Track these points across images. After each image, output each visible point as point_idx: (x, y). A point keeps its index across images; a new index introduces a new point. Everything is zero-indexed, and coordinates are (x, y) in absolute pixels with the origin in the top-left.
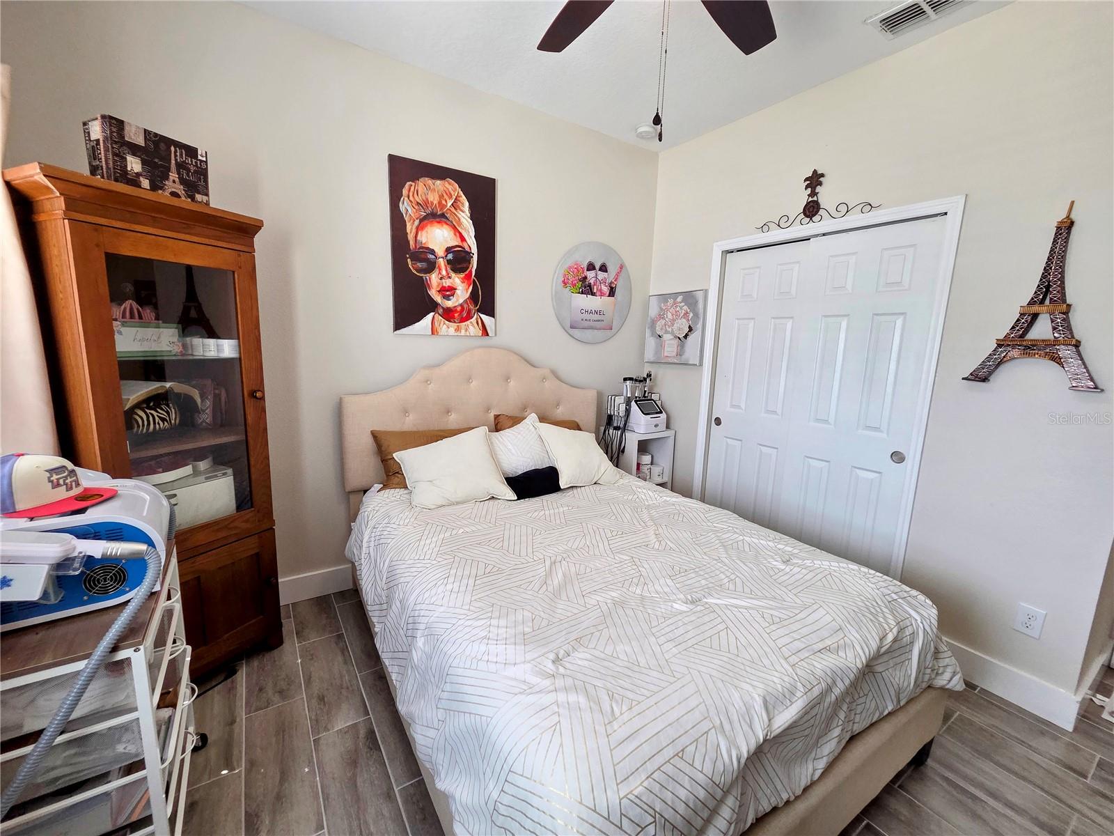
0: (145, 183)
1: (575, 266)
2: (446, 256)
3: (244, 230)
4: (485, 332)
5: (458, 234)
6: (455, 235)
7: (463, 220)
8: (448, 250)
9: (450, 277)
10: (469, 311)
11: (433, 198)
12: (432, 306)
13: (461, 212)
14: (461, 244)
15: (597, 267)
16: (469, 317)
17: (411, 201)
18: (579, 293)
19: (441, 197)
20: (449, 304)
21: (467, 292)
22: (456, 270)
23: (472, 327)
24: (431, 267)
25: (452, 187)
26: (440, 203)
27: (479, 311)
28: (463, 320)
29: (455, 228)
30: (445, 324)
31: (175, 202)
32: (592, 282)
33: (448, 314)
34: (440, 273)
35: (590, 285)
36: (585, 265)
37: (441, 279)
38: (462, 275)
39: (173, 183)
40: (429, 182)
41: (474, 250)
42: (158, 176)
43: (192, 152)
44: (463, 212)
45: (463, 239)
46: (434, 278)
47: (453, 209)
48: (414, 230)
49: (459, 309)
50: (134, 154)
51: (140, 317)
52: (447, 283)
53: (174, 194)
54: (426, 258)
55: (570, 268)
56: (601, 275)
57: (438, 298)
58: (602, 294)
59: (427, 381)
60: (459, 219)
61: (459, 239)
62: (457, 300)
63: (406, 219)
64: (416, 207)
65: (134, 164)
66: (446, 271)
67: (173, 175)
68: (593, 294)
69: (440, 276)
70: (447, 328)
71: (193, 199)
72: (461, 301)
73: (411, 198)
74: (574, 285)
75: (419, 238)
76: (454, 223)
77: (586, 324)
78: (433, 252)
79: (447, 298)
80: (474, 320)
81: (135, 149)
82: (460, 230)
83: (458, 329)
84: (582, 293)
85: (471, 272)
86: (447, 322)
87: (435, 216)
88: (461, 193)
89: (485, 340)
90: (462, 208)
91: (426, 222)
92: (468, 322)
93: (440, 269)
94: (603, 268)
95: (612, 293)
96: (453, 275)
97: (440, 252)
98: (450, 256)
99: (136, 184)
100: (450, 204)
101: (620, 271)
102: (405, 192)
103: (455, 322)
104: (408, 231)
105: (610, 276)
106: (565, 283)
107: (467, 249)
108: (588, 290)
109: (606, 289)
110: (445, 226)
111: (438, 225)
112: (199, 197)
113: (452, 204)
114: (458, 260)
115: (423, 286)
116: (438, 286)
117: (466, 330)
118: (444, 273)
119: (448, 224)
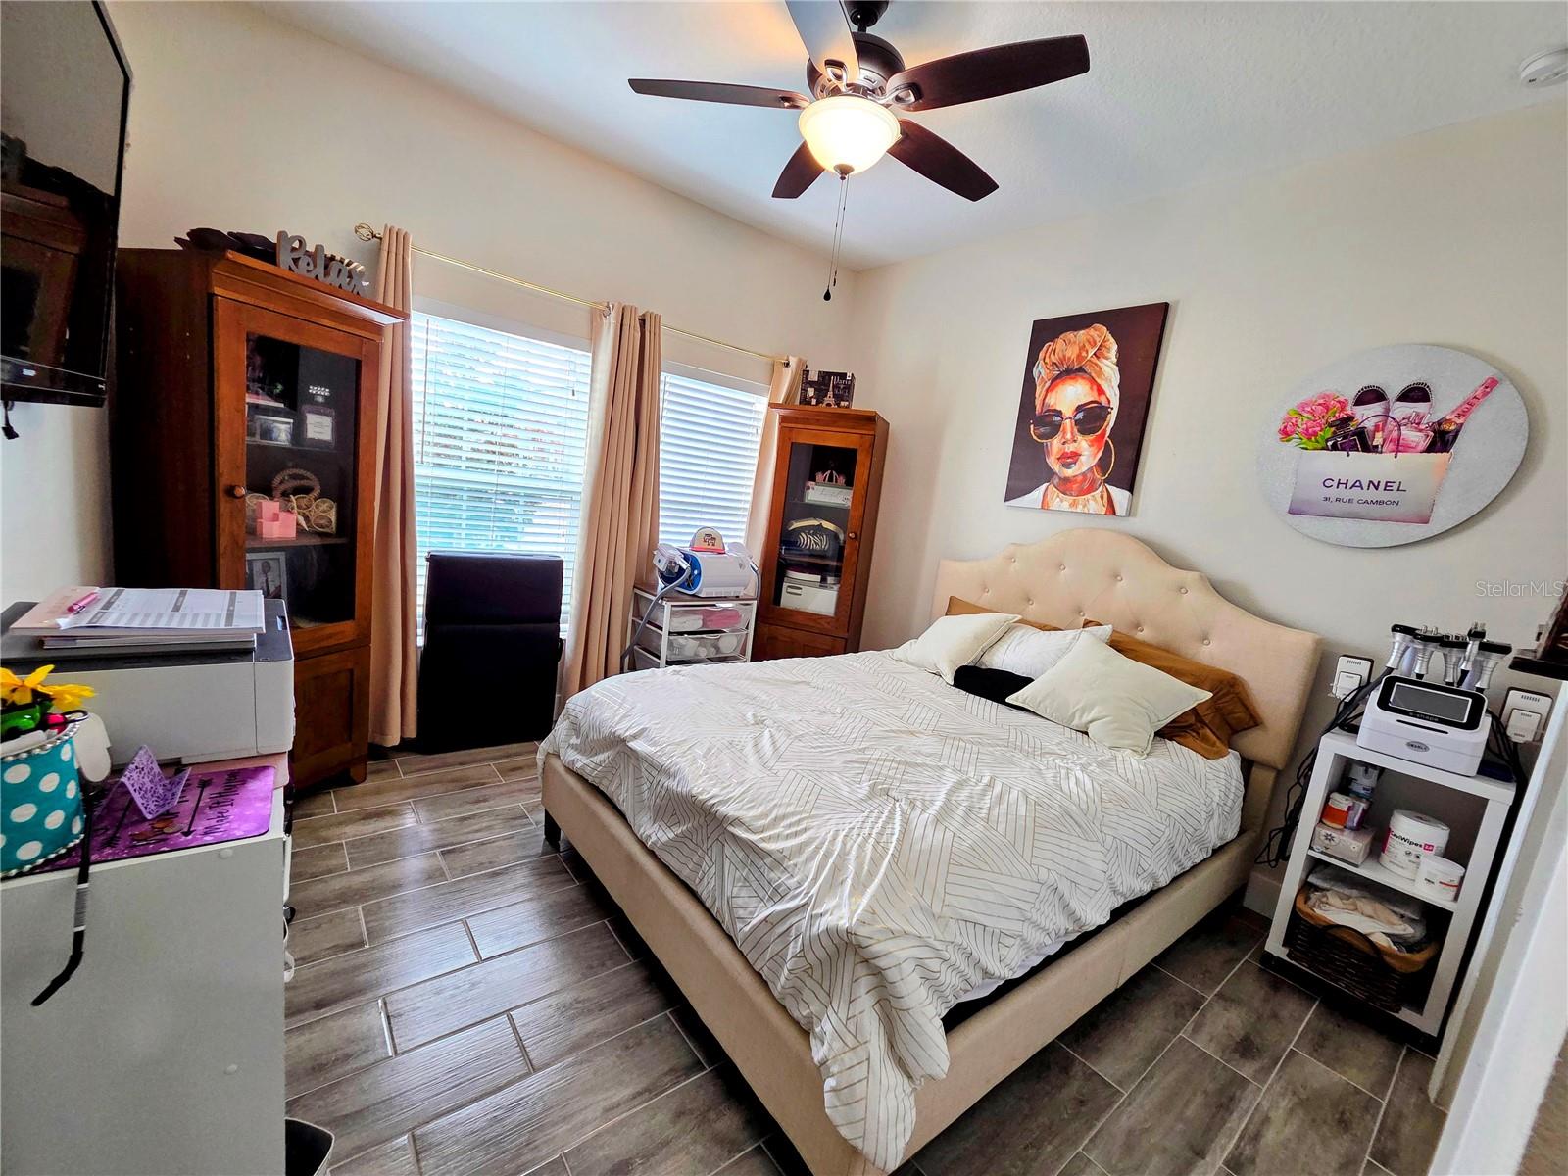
0: (814, 401)
1: (1321, 401)
2: (1075, 416)
3: (870, 420)
4: (1112, 510)
5: (1095, 387)
6: (1091, 388)
7: (1106, 369)
8: (1079, 409)
9: (1075, 441)
10: (1093, 481)
11: (1072, 353)
12: (1049, 475)
13: (1105, 361)
14: (1097, 399)
15: (1393, 391)
16: (1091, 489)
17: (1046, 363)
18: (1323, 449)
19: (1083, 348)
20: (1069, 473)
21: (1095, 457)
22: (1084, 432)
23: (1094, 503)
24: (1055, 429)
25: (1099, 333)
26: (1079, 355)
27: (1106, 481)
28: (1083, 492)
29: (1093, 381)
30: (1058, 496)
31: (828, 409)
32: (1369, 425)
33: (1066, 486)
34: (1064, 437)
35: (1361, 433)
36: (1351, 394)
37: (1064, 443)
38: (1091, 437)
39: (830, 398)
40: (1070, 335)
41: (1115, 403)
42: (821, 395)
43: (843, 376)
44: (1107, 358)
45: (1101, 391)
46: (1055, 445)
47: (1094, 359)
48: (1043, 393)
49: (1080, 478)
50: (811, 387)
51: (836, 482)
52: (1070, 448)
53: (829, 405)
54: (1050, 421)
55: (1303, 406)
56: (1401, 410)
57: (1056, 466)
58: (1400, 446)
59: (1011, 558)
60: (1101, 369)
61: (1095, 393)
62: (1080, 468)
63: (1037, 384)
64: (1050, 368)
65: (811, 392)
66: (1072, 434)
67: (830, 394)
68: (1367, 448)
69: (1064, 440)
70: (1061, 502)
71: (838, 404)
72: (1084, 469)
73: (1047, 360)
74: (1310, 435)
75: (1046, 400)
76: (1093, 375)
77: (1337, 507)
78: (1059, 413)
79: (1067, 466)
80: (1097, 493)
81: (812, 384)
82: (1099, 381)
83: (1074, 504)
84: (1334, 447)
85: (1105, 431)
86: (1061, 495)
87: (1069, 372)
88: (1110, 337)
89: (1110, 521)
90: (1107, 354)
91: (1058, 381)
92: (1089, 496)
93: (1065, 433)
94: (1417, 393)
95: (1442, 440)
96: (1080, 437)
97: (1068, 411)
98: (1080, 416)
99: (809, 403)
100: (1091, 353)
101: (1485, 394)
102: (1041, 355)
103: (1072, 495)
104: (1037, 396)
105: (1441, 408)
106: (1285, 434)
107: (1104, 403)
108: (1357, 440)
109: (1415, 437)
110: (1080, 381)
111: (1072, 382)
112: (842, 403)
113: (1094, 354)
114: (1090, 418)
115: (1040, 452)
116: (1058, 452)
117: (1084, 506)
118: (1069, 436)
119: (1084, 378)
